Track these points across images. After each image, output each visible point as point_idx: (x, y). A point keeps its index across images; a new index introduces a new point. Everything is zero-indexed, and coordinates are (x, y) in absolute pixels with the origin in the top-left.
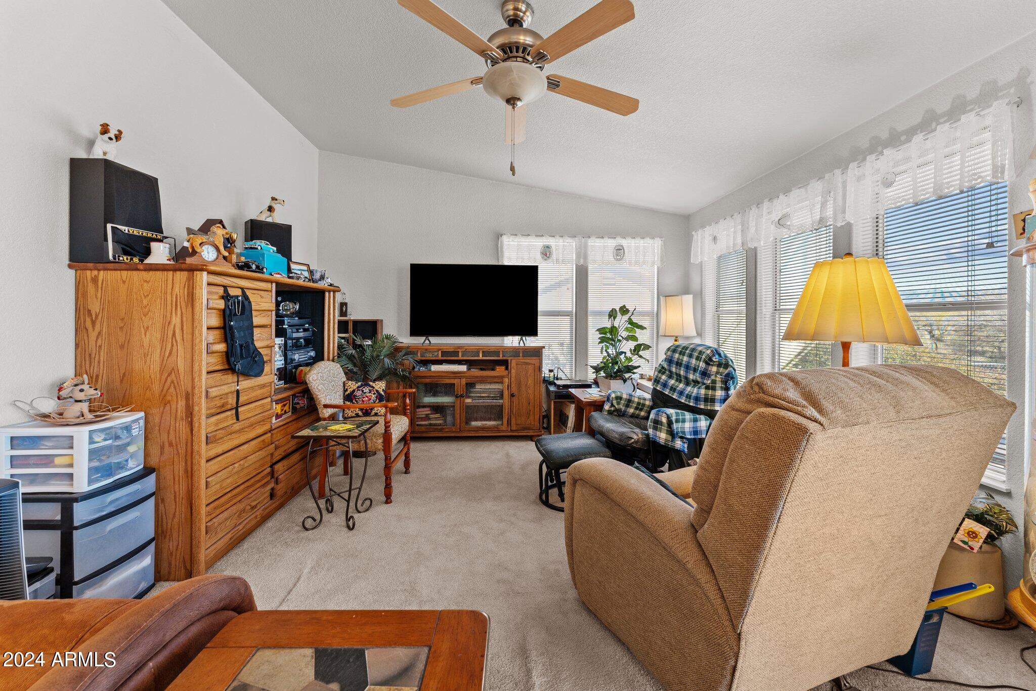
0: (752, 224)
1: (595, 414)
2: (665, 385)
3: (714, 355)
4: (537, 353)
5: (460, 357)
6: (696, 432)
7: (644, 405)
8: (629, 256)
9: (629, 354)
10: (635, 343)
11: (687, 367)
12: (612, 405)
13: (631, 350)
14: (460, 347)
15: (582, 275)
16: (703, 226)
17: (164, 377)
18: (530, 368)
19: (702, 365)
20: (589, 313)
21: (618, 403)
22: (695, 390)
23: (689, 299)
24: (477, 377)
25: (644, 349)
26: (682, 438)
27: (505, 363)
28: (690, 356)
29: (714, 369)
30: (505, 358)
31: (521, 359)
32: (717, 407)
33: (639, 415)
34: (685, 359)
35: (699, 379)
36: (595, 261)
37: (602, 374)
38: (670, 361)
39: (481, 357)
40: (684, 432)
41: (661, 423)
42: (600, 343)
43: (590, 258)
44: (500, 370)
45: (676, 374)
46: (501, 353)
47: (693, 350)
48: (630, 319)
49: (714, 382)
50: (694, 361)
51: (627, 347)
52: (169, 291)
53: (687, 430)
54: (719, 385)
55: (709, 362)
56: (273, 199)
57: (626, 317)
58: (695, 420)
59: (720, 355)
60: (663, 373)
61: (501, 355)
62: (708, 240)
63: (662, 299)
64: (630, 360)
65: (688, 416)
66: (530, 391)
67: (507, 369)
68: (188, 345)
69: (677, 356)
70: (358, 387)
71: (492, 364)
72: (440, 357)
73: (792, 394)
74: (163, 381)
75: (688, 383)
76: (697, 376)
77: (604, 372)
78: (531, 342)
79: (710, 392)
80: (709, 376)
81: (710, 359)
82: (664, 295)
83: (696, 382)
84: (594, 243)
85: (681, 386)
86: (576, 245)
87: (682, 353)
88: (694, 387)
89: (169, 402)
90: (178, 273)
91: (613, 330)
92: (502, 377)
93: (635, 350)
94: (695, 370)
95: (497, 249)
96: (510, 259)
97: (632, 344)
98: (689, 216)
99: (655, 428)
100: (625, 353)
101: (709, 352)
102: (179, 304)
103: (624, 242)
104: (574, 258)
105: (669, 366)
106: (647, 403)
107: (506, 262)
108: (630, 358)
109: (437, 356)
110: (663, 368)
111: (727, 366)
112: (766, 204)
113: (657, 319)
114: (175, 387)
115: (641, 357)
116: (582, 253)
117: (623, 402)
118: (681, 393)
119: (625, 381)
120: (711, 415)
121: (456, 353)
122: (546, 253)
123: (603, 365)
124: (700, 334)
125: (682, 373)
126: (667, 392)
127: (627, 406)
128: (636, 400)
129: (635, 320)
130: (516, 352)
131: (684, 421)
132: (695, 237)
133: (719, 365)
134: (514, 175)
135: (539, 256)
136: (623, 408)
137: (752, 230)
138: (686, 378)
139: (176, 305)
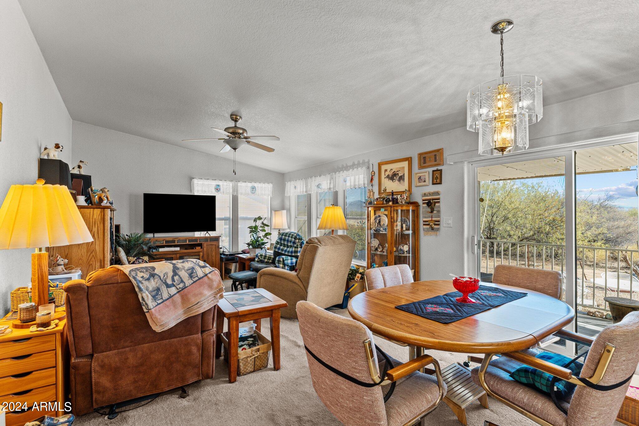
0: (309, 185)
1: (252, 263)
2: (279, 249)
3: (297, 236)
4: (217, 239)
5: (176, 243)
6: (292, 263)
7: (271, 258)
8: (258, 191)
9: (262, 238)
10: (265, 233)
11: (288, 241)
12: (259, 259)
13: (263, 236)
14: (176, 238)
15: (235, 200)
16: (290, 181)
17: (89, 254)
18: (214, 246)
19: (293, 239)
20: (239, 219)
21: (261, 258)
22: (291, 249)
23: (284, 212)
24: (185, 253)
25: (269, 235)
26: (288, 266)
27: (200, 245)
28: (289, 237)
29: (297, 241)
30: (200, 243)
31: (209, 243)
32: (299, 254)
33: (269, 262)
34: (287, 238)
35: (292, 245)
36: (241, 194)
37: (251, 247)
38: (281, 239)
39: (188, 242)
40: (288, 264)
41: (280, 261)
42: (250, 233)
43: (239, 191)
44: (198, 249)
45: (283, 244)
46: (198, 240)
47: (290, 234)
48: (263, 222)
49: (297, 245)
50: (290, 238)
51: (262, 234)
52: (91, 217)
53: (289, 263)
54: (299, 246)
55: (295, 238)
56: (81, 161)
57: (261, 221)
58: (292, 259)
59: (299, 236)
60: (278, 244)
61: (198, 241)
62: (292, 187)
63: (273, 212)
64: (262, 240)
65: (289, 258)
66: (214, 258)
67: (201, 248)
68: (101, 240)
69: (283, 237)
70: (136, 260)
71: (192, 246)
72: (164, 244)
73: (316, 241)
74: (88, 256)
75: (288, 247)
76: (292, 244)
77: (252, 246)
78: (212, 234)
79: (296, 249)
80: (296, 244)
81: (296, 237)
82: (274, 210)
83: (291, 246)
84: (241, 185)
85: (286, 248)
86: (232, 185)
87: (286, 236)
88: (290, 248)
89: (91, 264)
90: (96, 209)
91: (256, 227)
92: (199, 252)
93: (265, 236)
94: (291, 242)
95: (190, 186)
96: (198, 191)
97: (264, 233)
98: (284, 174)
99: (279, 263)
100: (261, 237)
101: (295, 235)
102: (96, 222)
103: (256, 185)
104: (231, 191)
105: (281, 241)
106: (272, 257)
107: (196, 194)
108: (263, 239)
109: (163, 243)
110: (278, 242)
111: (301, 239)
112: (313, 178)
113: (270, 220)
114: (94, 258)
115: (268, 238)
116: (235, 189)
117: (263, 257)
118: (286, 251)
119: (262, 249)
120: (297, 257)
121: (174, 241)
122: (218, 189)
123: (251, 243)
124: (289, 228)
125: (286, 243)
126: (280, 251)
127: (265, 258)
128: (268, 256)
129: (264, 223)
130: (206, 239)
131: (288, 260)
132: (287, 185)
133: (299, 239)
134: (235, 174)
135: (214, 190)
136: (263, 259)
137: (309, 187)
138: (287, 245)
139: (95, 223)
